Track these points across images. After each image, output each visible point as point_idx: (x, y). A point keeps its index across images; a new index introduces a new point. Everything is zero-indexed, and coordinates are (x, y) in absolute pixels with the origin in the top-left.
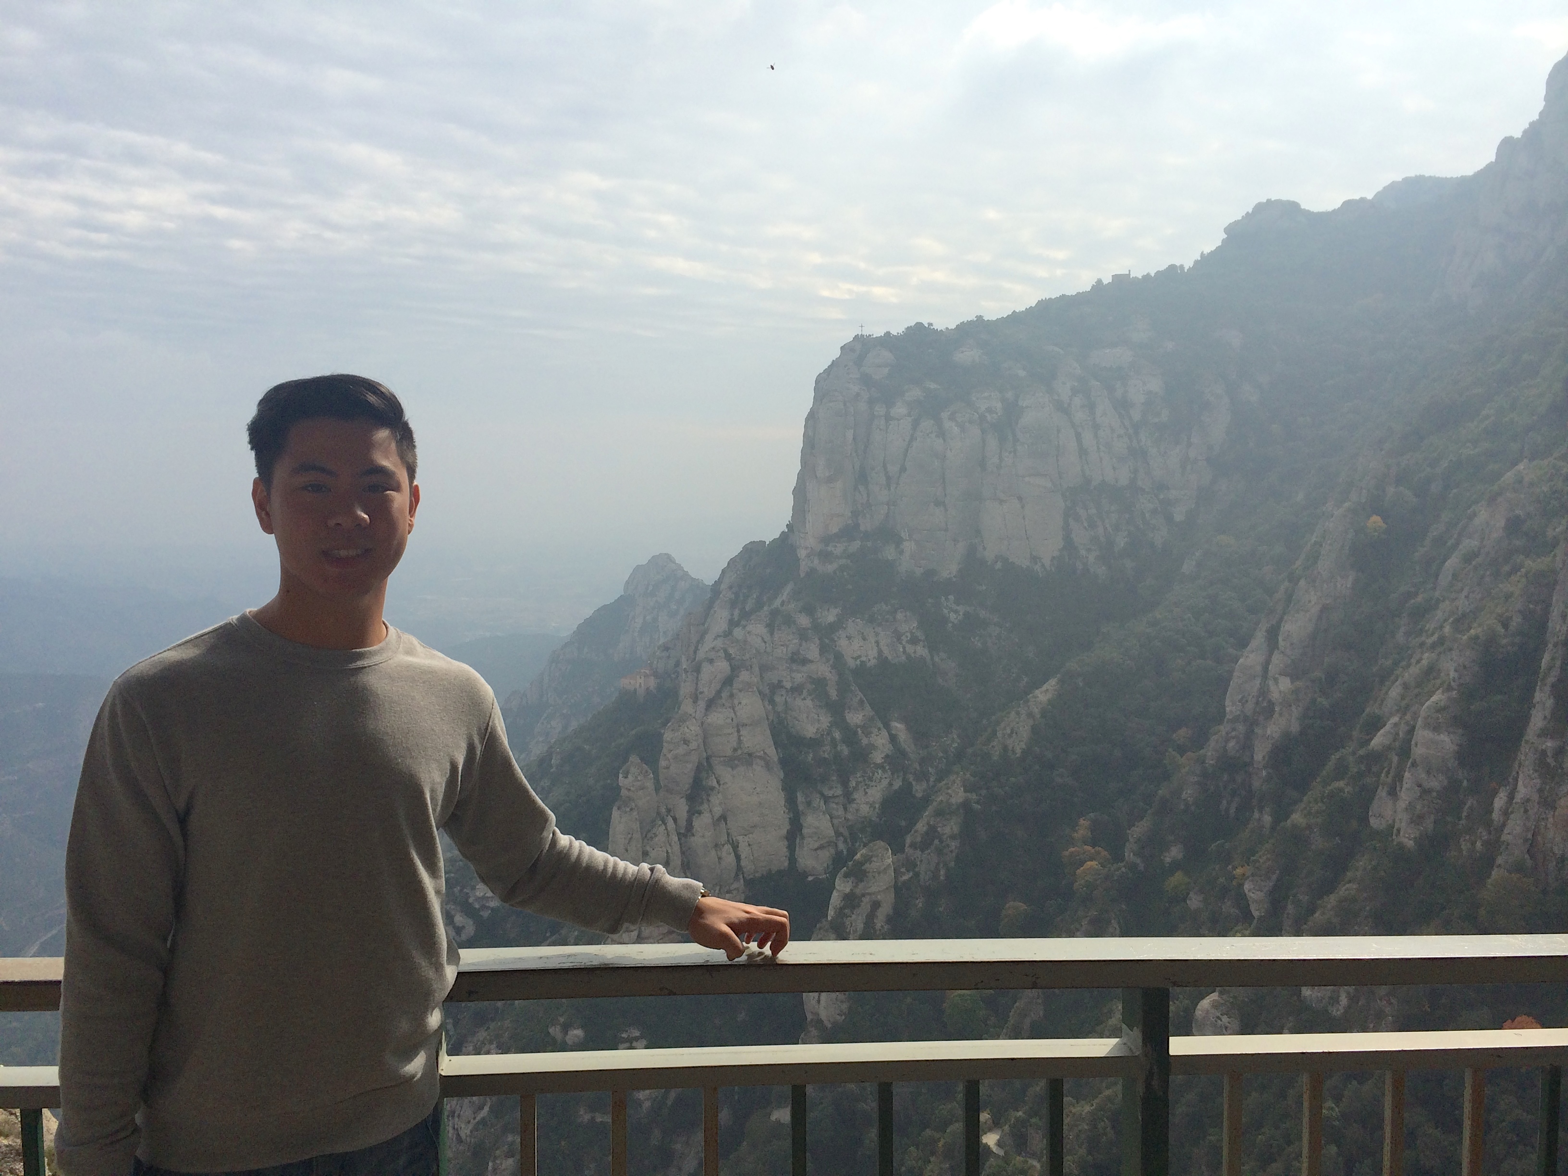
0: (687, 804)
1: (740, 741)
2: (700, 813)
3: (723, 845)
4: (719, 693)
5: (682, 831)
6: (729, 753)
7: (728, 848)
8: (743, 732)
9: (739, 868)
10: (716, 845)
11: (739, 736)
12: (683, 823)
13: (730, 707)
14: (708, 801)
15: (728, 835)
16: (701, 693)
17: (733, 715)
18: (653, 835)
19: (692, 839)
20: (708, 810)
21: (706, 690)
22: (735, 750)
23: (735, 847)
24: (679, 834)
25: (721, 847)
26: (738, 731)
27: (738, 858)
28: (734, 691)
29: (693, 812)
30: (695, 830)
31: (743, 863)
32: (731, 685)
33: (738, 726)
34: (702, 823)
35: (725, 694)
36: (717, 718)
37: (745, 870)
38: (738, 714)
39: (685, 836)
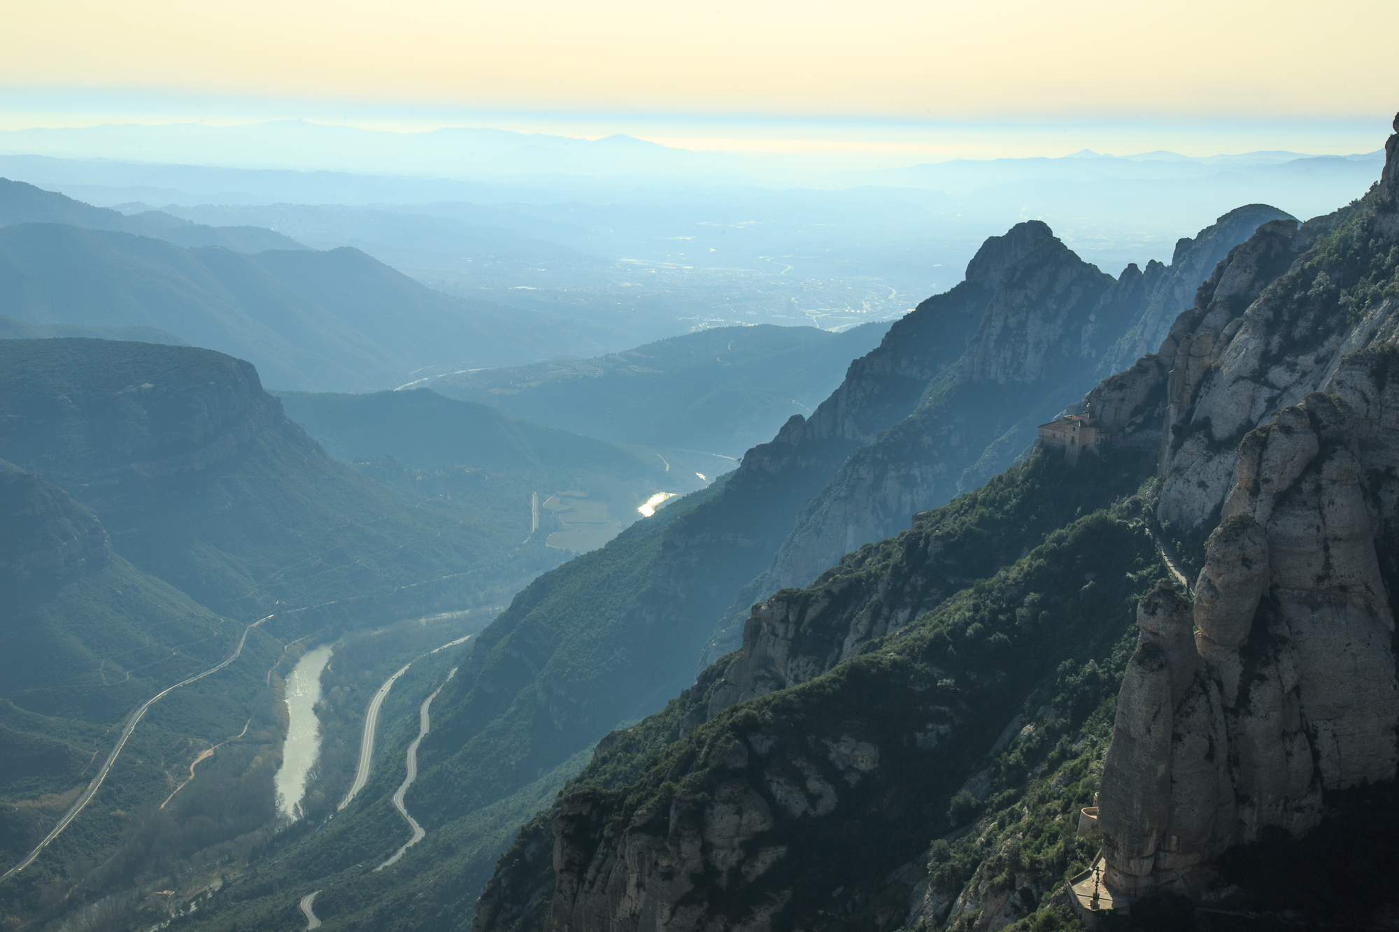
0: (1241, 662)
1: (1328, 565)
2: (1263, 679)
3: (1295, 734)
4: (1297, 482)
5: (1232, 705)
6: (1310, 584)
7: (1301, 738)
8: (1333, 551)
9: (1317, 773)
10: (1285, 735)
11: (1327, 558)
12: (1233, 691)
13: (1314, 508)
14: (1277, 660)
15: (1302, 715)
16: (1267, 481)
17: (1319, 521)
18: (1190, 710)
19: (1248, 720)
20: (1277, 675)
21: (1275, 477)
22: (1320, 579)
23: (1312, 737)
24: (1225, 709)
25: (1293, 736)
26: (1326, 548)
27: (1316, 755)
28: (1323, 483)
29: (1251, 677)
30: (1252, 705)
31: (1324, 764)
32: (1319, 471)
33: (1326, 539)
34: (1263, 696)
35: (1307, 487)
36: (1295, 525)
37: (1325, 775)
38: (1326, 520)
39: (1235, 712)
